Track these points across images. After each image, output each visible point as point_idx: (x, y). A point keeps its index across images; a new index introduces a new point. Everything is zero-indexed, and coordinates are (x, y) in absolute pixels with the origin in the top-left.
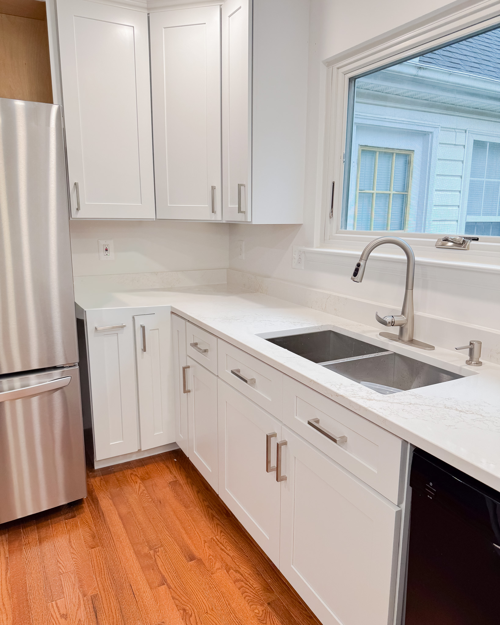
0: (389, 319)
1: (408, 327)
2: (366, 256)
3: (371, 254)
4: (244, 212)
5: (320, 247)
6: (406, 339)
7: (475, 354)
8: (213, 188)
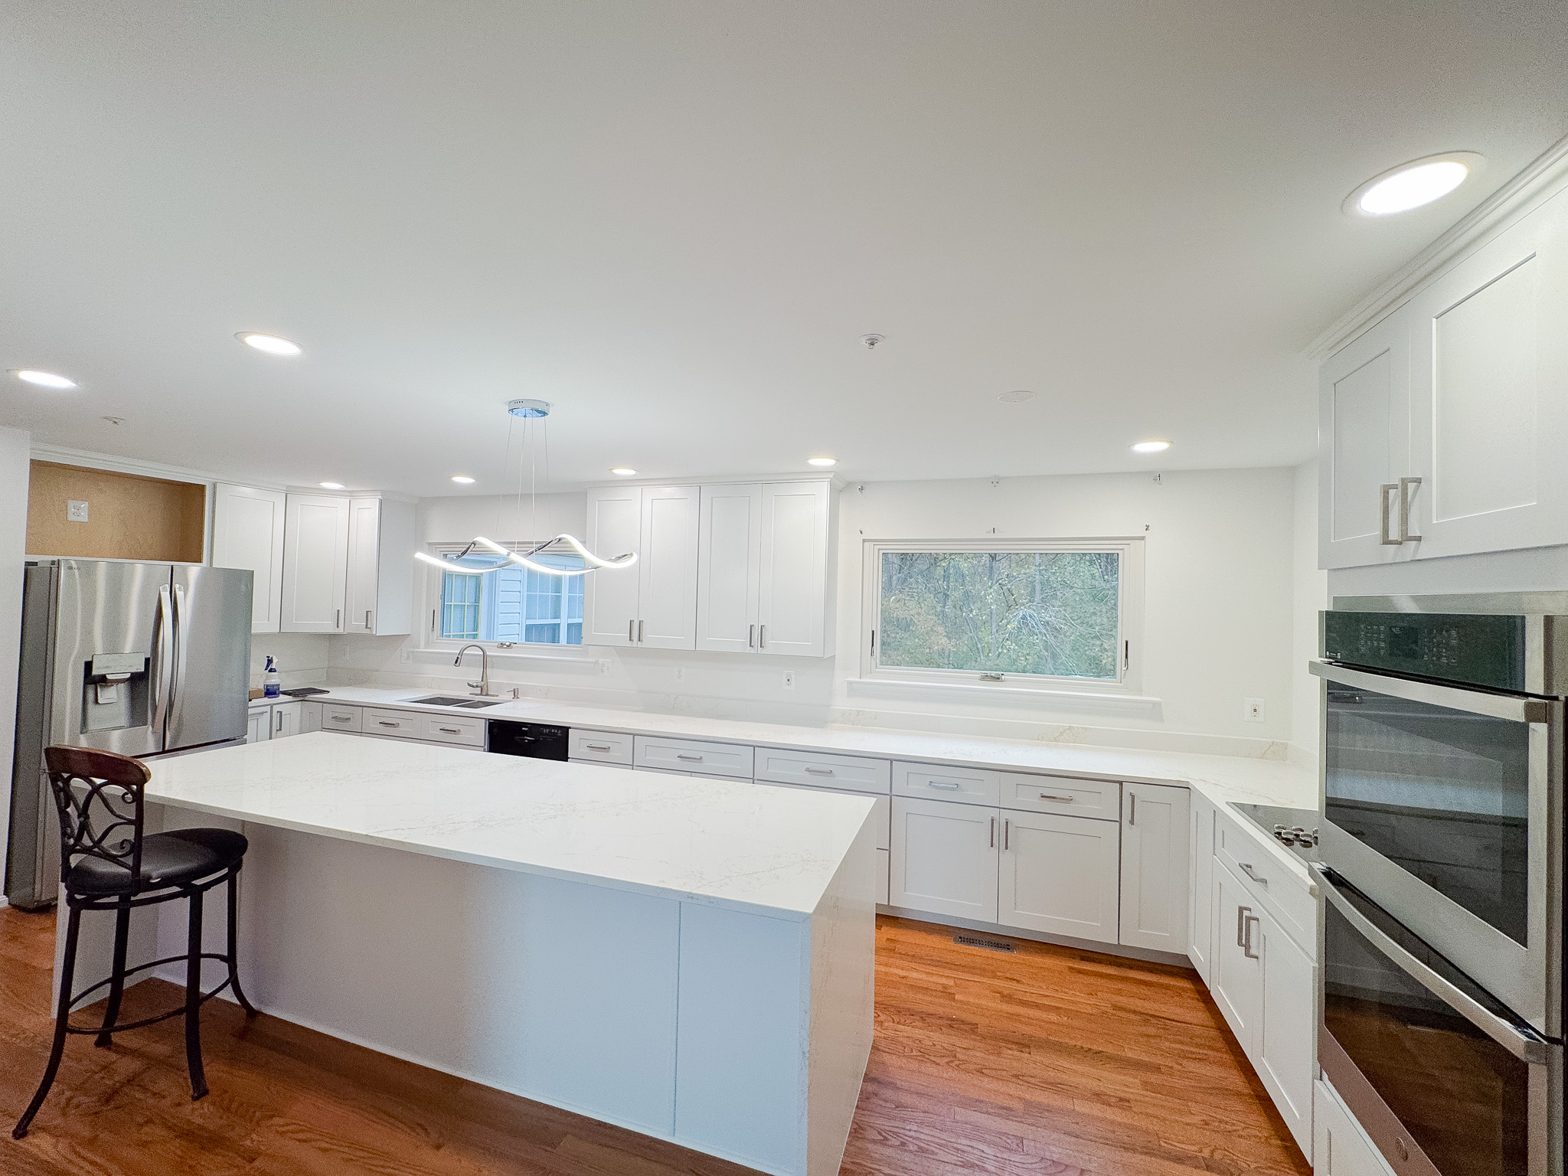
0: (475, 684)
1: (485, 688)
2: (461, 653)
3: (465, 652)
4: (369, 628)
5: (426, 648)
6: (484, 694)
7: (516, 694)
8: (338, 611)
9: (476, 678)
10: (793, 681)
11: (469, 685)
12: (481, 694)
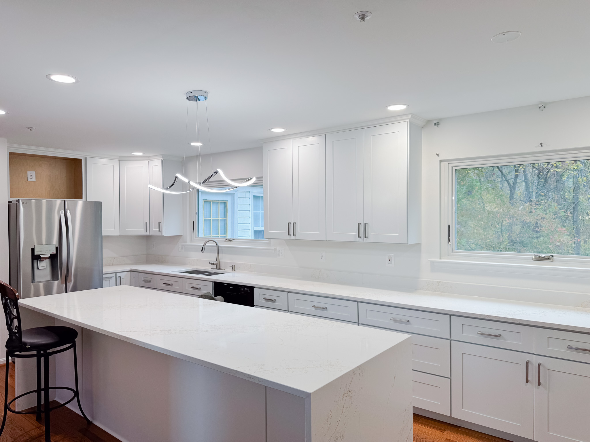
0: (212, 263)
1: (218, 265)
2: (205, 245)
4: (161, 232)
5: (190, 243)
6: (218, 268)
7: (234, 269)
8: (146, 223)
9: (214, 260)
10: (392, 261)
11: (210, 263)
12: (216, 269)
